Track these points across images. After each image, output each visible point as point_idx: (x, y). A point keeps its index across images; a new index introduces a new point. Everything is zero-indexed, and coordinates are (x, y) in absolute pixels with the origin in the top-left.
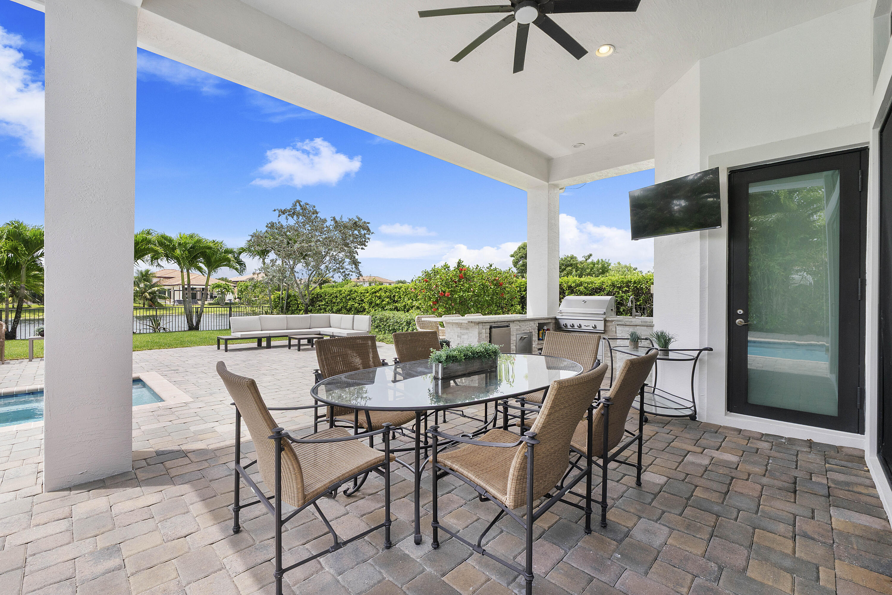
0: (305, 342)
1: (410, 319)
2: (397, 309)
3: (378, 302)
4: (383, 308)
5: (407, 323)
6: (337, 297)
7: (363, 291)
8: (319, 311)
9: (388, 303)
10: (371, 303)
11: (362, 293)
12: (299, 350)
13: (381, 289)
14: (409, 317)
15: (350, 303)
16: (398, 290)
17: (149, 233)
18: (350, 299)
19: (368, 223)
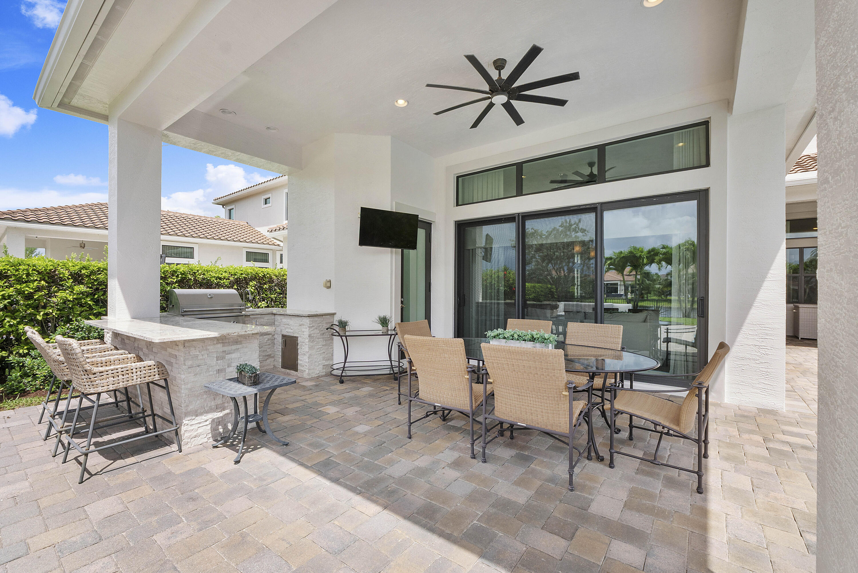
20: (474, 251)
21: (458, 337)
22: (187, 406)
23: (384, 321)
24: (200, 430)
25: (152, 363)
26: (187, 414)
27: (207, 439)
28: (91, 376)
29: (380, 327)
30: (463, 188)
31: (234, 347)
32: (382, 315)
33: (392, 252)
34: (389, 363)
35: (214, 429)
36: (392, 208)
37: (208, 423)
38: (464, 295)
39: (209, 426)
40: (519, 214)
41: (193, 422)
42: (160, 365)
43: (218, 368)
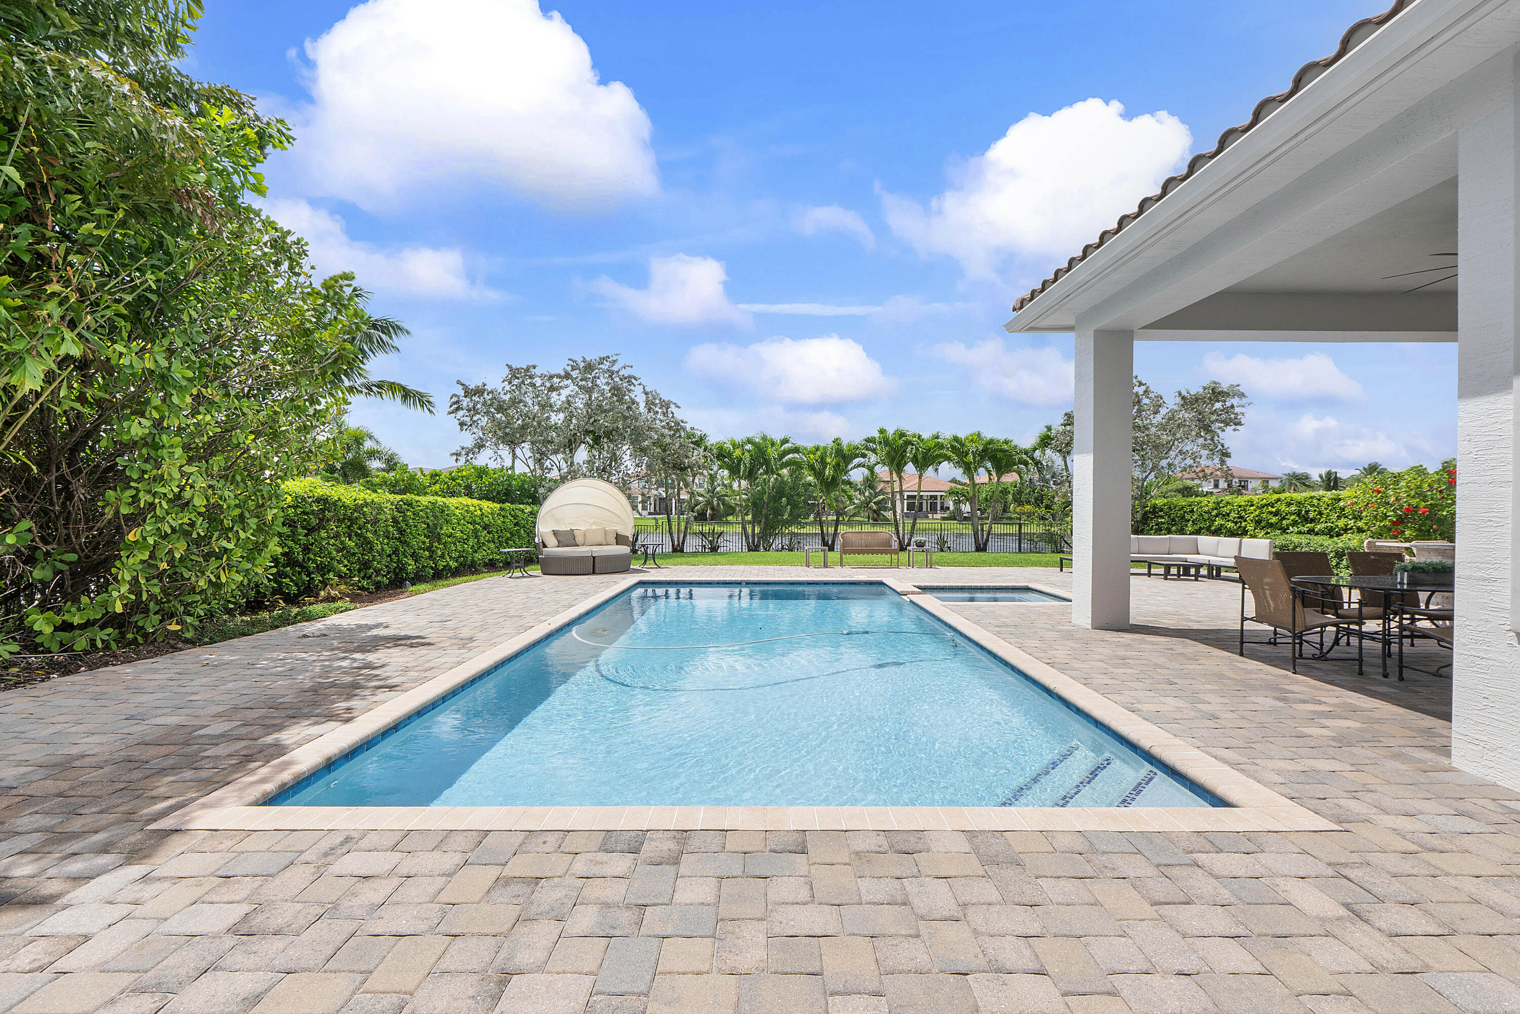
0: (1204, 572)
1: (1343, 548)
2: (1311, 532)
3: (1274, 520)
4: (1284, 530)
5: (1337, 553)
6: (1192, 511)
7: (1243, 503)
8: (1159, 531)
9: (1295, 523)
10: (1258, 522)
11: (1240, 506)
12: (1166, 579)
13: (1279, 500)
14: (1340, 545)
15: (1219, 522)
16: (1315, 501)
17: (937, 437)
18: (1217, 516)
19: (1238, 386)
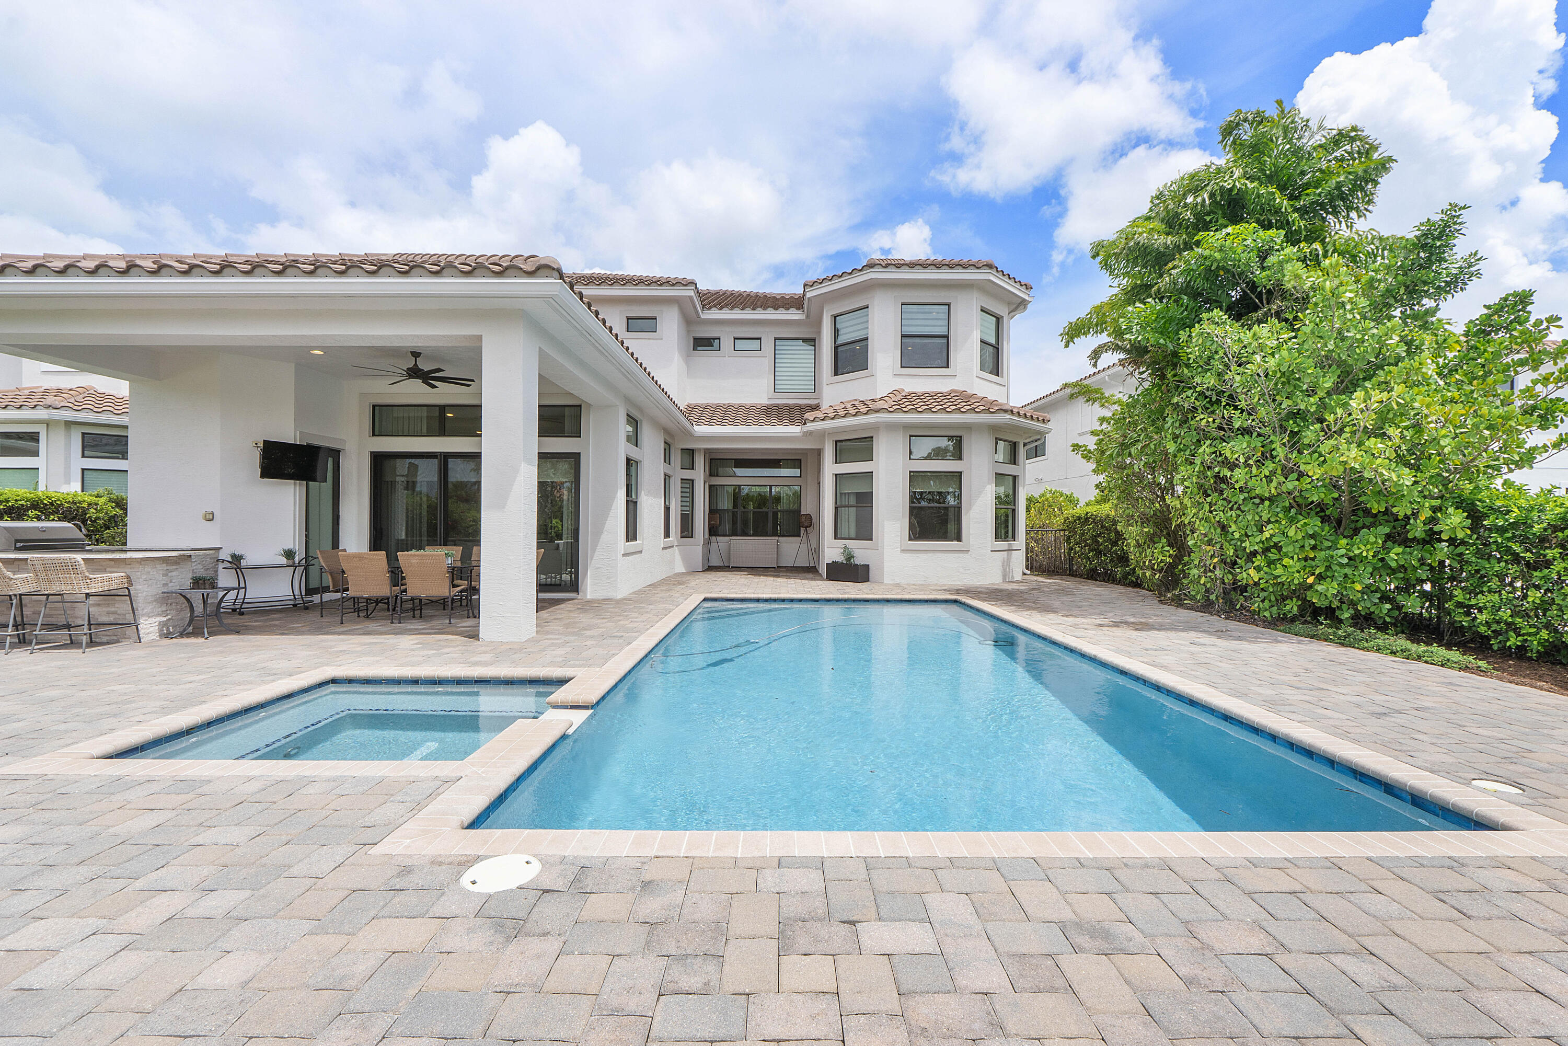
20: (393, 483)
21: (375, 550)
22: (143, 609)
23: (289, 554)
24: (151, 629)
25: (123, 574)
26: (143, 615)
27: (155, 636)
28: (89, 581)
29: (284, 561)
30: (381, 421)
31: (174, 567)
32: (286, 548)
33: (295, 484)
34: (292, 597)
35: (161, 630)
36: (295, 440)
37: (156, 624)
38: (381, 529)
39: (157, 628)
40: (441, 453)
41: (147, 622)
42: (128, 577)
43: (163, 582)
